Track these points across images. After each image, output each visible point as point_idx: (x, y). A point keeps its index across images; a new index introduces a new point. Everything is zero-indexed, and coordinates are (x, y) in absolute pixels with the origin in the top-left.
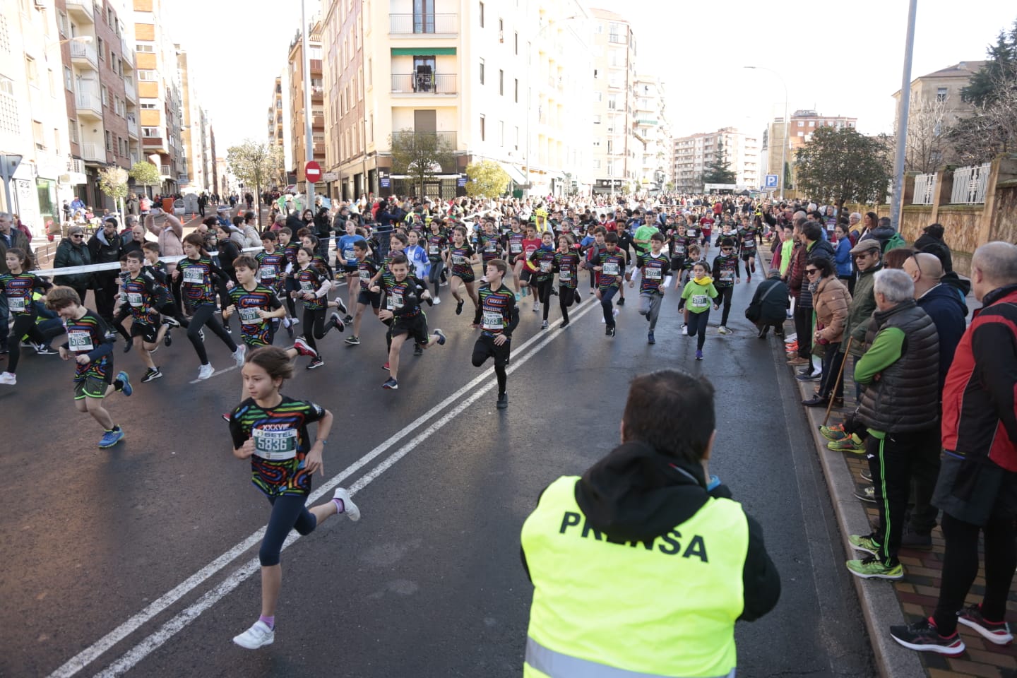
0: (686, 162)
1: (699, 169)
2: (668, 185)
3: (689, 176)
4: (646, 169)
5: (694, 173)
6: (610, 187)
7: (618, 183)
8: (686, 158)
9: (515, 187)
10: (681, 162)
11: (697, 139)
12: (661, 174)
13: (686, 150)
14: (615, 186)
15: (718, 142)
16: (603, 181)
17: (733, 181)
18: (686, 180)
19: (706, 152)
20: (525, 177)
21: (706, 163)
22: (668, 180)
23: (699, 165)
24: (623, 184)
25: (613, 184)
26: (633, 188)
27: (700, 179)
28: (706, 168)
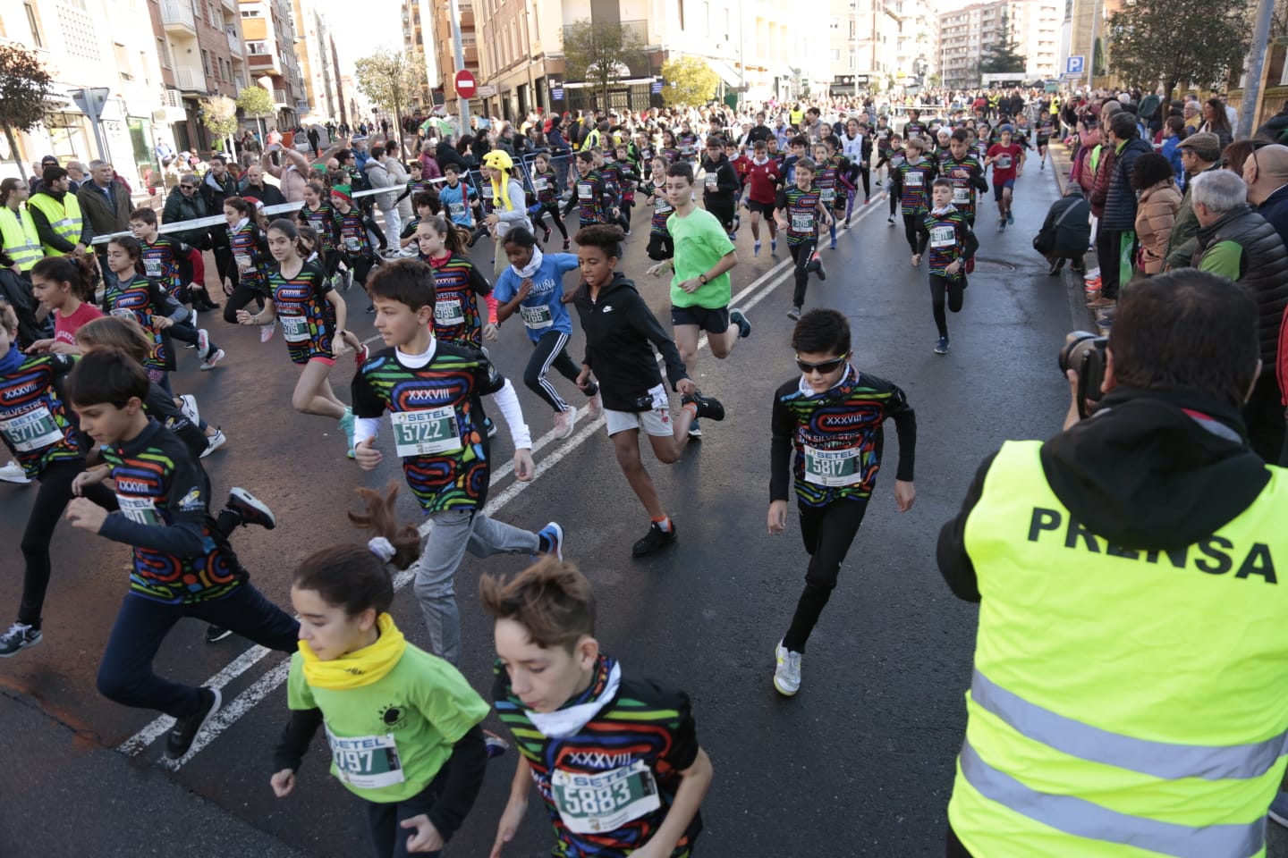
0: (956, 45)
1: (975, 54)
2: (932, 79)
3: (960, 65)
4: (901, 59)
5: (968, 60)
6: (853, 85)
7: (864, 79)
8: (957, 39)
9: (726, 90)
10: (950, 46)
11: (972, 12)
12: (922, 63)
13: (957, 28)
14: (860, 84)
15: (1002, 15)
16: (843, 77)
17: (1021, 68)
18: (957, 70)
19: (985, 29)
20: (740, 76)
21: (984, 46)
22: (931, 71)
23: (975, 48)
24: (871, 80)
25: (856, 81)
26: (884, 85)
27: (976, 68)
28: (984, 53)
